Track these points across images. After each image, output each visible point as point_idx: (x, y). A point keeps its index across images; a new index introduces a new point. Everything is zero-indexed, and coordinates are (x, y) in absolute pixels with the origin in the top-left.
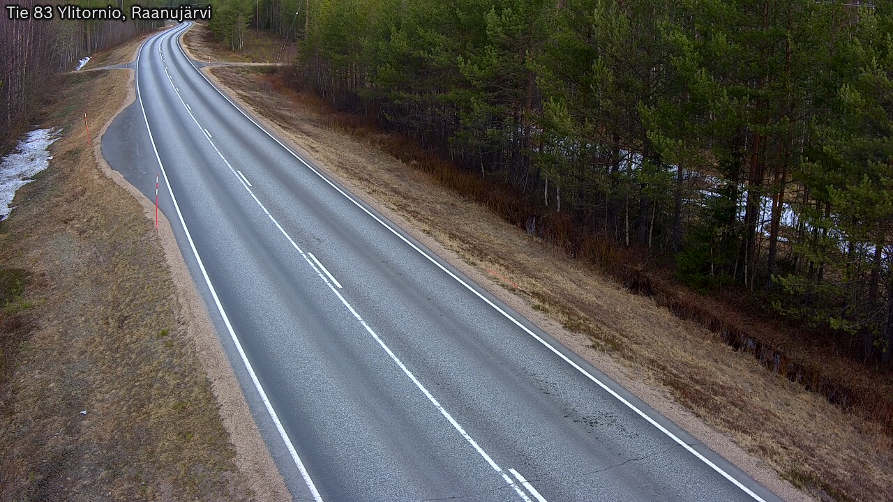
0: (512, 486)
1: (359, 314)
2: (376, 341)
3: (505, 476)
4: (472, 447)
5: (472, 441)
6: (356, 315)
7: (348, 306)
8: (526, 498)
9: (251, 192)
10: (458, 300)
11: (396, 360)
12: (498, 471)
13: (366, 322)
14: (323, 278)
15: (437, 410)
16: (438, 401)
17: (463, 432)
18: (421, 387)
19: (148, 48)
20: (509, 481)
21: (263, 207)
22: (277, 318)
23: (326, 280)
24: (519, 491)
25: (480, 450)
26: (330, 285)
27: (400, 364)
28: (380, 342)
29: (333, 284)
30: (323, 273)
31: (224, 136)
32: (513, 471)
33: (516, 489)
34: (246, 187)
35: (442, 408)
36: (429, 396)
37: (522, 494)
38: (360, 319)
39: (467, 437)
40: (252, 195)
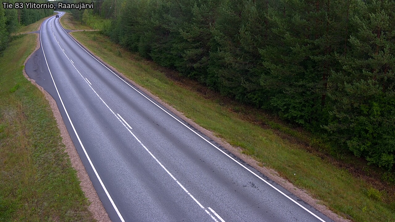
0: (209, 215)
1: (140, 140)
2: (148, 152)
3: (206, 211)
4: (191, 198)
5: (191, 196)
6: (139, 141)
7: (135, 137)
8: (216, 220)
9: (91, 87)
10: (183, 133)
11: (157, 160)
12: (203, 208)
13: (143, 144)
14: (124, 124)
15: (175, 182)
16: (176, 178)
17: (187, 191)
18: (168, 172)
19: (45, 24)
20: (208, 213)
21: (97, 94)
22: (104, 143)
23: (125, 126)
24: (212, 217)
25: (195, 199)
26: (127, 128)
27: (158, 162)
28: (150, 152)
29: (128, 127)
30: (124, 122)
31: (79, 62)
32: (209, 208)
33: (211, 216)
34: (89, 85)
35: (177, 181)
36: (172, 176)
37: (214, 218)
38: (141, 143)
39: (189, 194)
40: (92, 89)
